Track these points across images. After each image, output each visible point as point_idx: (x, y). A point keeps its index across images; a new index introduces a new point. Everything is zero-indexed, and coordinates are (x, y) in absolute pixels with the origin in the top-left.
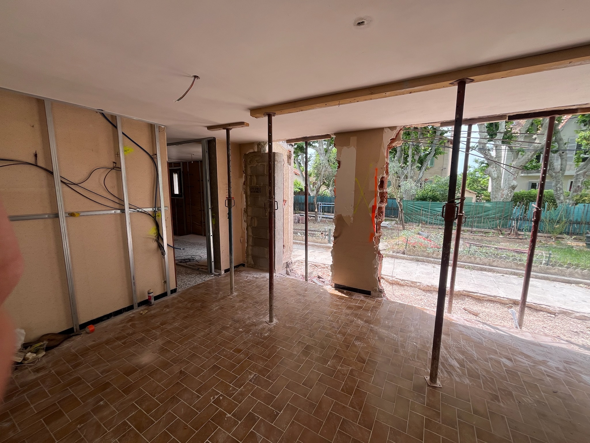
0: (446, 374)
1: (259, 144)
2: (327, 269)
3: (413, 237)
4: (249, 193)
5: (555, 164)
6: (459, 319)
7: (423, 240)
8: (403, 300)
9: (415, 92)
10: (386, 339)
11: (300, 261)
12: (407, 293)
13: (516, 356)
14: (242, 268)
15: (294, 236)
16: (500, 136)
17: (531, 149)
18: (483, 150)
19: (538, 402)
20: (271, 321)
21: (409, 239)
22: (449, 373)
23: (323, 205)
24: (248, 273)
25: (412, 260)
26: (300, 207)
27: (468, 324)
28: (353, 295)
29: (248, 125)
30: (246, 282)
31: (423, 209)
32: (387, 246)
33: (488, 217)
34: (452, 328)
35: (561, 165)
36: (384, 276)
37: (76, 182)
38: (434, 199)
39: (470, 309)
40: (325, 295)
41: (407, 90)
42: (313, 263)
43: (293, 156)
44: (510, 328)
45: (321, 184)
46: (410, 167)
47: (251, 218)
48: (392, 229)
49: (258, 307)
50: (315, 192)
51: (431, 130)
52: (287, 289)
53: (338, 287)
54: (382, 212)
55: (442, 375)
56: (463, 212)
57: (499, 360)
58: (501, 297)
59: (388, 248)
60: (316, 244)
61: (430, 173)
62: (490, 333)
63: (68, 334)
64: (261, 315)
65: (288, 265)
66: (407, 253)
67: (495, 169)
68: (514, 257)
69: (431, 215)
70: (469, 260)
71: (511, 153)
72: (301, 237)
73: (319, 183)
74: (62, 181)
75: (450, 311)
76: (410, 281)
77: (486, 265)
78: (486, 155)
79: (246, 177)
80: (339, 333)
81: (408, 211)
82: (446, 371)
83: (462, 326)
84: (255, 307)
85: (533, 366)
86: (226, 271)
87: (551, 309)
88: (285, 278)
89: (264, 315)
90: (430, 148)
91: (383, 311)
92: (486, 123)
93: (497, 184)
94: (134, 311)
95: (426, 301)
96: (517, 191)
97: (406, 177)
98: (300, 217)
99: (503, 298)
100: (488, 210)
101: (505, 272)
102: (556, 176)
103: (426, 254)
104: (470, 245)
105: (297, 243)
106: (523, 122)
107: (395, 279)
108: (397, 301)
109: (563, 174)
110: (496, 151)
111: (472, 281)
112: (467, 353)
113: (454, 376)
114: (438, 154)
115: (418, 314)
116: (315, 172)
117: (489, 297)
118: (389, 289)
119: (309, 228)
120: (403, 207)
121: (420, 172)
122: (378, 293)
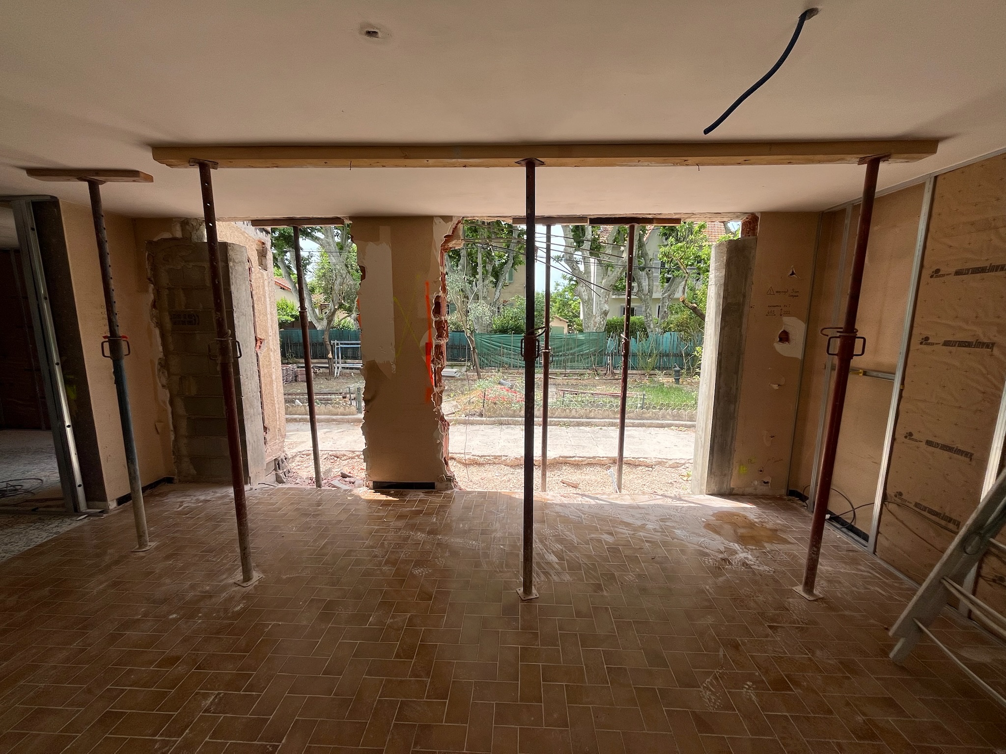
0: (543, 578)
1: (185, 222)
2: (358, 460)
3: (492, 388)
4: (168, 325)
5: (644, 284)
6: (555, 497)
7: (506, 393)
8: (485, 487)
9: (471, 166)
10: (461, 552)
11: (303, 453)
12: (490, 475)
13: (616, 527)
14: (165, 488)
15: (287, 408)
16: (587, 245)
17: (619, 264)
18: (570, 261)
19: (639, 576)
20: (247, 577)
21: (486, 393)
22: (546, 574)
23: (342, 346)
24: (185, 495)
25: (493, 423)
26: (296, 352)
27: (566, 501)
28: (406, 495)
29: (149, 178)
30: (180, 513)
31: (503, 345)
32: (456, 406)
33: (582, 353)
34: (547, 511)
35: (649, 285)
36: (455, 455)
38: (517, 331)
39: (568, 481)
40: (358, 504)
41: (460, 160)
42: (331, 453)
43: (271, 252)
44: (609, 495)
45: (336, 307)
46: (481, 280)
47: (180, 379)
48: (462, 380)
49: (214, 559)
50: (325, 322)
51: (505, 228)
52: (279, 509)
53: (378, 487)
54: (442, 353)
55: (538, 580)
56: (550, 348)
57: (600, 537)
58: (600, 457)
59: (458, 410)
60: (334, 417)
61: (509, 292)
62: (590, 506)
64: (223, 574)
65: (278, 464)
66: (485, 414)
67: (584, 288)
68: (611, 403)
69: (515, 355)
70: (563, 415)
71: (601, 268)
72: (303, 408)
73: (331, 304)
75: (544, 489)
76: (492, 456)
77: (583, 419)
78: (575, 269)
79: (158, 290)
80: (386, 563)
81: (484, 349)
82: (543, 573)
83: (559, 505)
84: (208, 561)
85: (633, 535)
86: (121, 501)
87: (648, 461)
88: (273, 489)
89: (231, 571)
90: (507, 255)
91: (456, 509)
92: (571, 226)
93: (589, 308)
95: (515, 481)
96: (609, 317)
97: (477, 297)
98: (299, 369)
99: (603, 457)
100: (580, 343)
101: (603, 424)
102: (646, 298)
103: (511, 412)
104: (564, 393)
105: (295, 420)
106: (610, 227)
107: (472, 457)
108: (476, 490)
109: (651, 296)
110: (584, 264)
111: (569, 442)
112: (566, 540)
113: (553, 576)
114: (517, 264)
115: (504, 502)
116: (321, 284)
117: (588, 460)
118: (463, 474)
119: (315, 388)
120: (476, 344)
121: (496, 290)
122: (446, 483)
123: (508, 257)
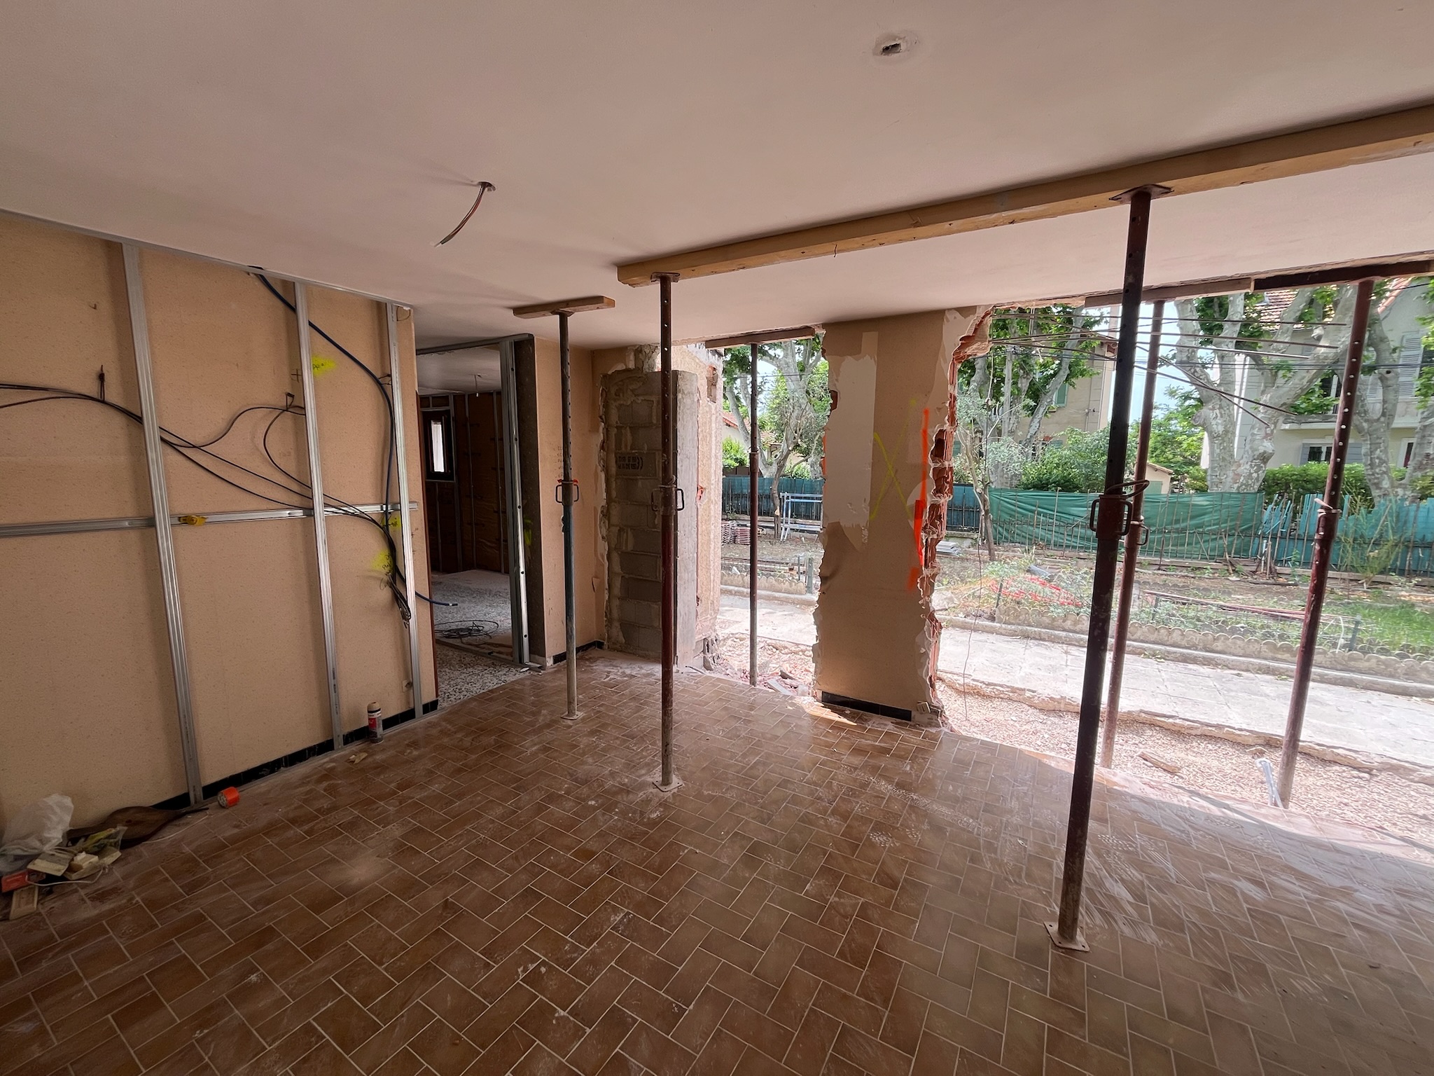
0: (1098, 919)
1: (640, 351)
2: (803, 657)
3: (1015, 578)
4: (613, 469)
5: (1370, 400)
6: (1129, 781)
7: (1040, 587)
8: (991, 734)
9: (1023, 220)
10: (949, 829)
11: (737, 636)
12: (1000, 717)
13: (1274, 875)
14: (595, 652)
15: (723, 575)
16: (1230, 331)
17: (1309, 361)
18: (1189, 364)
19: (1332, 992)
20: (666, 781)
21: (1004, 584)
22: (1106, 915)
23: (793, 500)
24: (611, 665)
25: (1013, 634)
26: (738, 505)
27: (1152, 794)
28: (866, 721)
29: (611, 303)
30: (606, 685)
31: (1039, 509)
32: (951, 600)
33: (1201, 530)
34: (1113, 804)
35: (1385, 401)
36: (945, 674)
37: (197, 441)
38: (1066, 487)
39: (1156, 758)
40: (800, 718)
41: (1004, 214)
42: (769, 641)
43: (722, 380)
44: (1258, 806)
45: (790, 448)
46: (1007, 406)
47: (619, 530)
48: (962, 559)
49: (635, 748)
50: (774, 468)
51: (1059, 316)
52: (706, 703)
53: (830, 700)
54: (939, 518)
55: (1088, 921)
56: (1142, 518)
57: (1232, 884)
58: (1234, 728)
59: (953, 605)
60: (777, 594)
61: (1057, 423)
62: (1209, 818)
63: (176, 808)
64: (642, 768)
65: (708, 645)
66: (999, 618)
67: (1217, 411)
69: (1059, 526)
70: (1152, 637)
71: (1258, 373)
72: (740, 578)
73: (784, 445)
74: (162, 439)
75: (1107, 762)
76: (1008, 687)
77: (1196, 650)
78: (1197, 377)
79: (607, 429)
80: (833, 813)
81: (1003, 514)
82: (1100, 911)
83: (1139, 799)
84: (628, 747)
85: (1317, 900)
86: (558, 659)
87: (1360, 758)
88: (701, 676)
89: (650, 767)
90: (1057, 362)
91: (943, 757)
92: (1197, 299)
93: (1224, 448)
94: (334, 755)
95: (1046, 736)
96: (1272, 466)
97: (998, 432)
98: (739, 528)
99: (1241, 730)
100: (1200, 512)
101: (1243, 667)
102: (1371, 429)
103: (1046, 620)
104: (1157, 600)
105: (730, 592)
106: (1287, 295)
107: (972, 682)
108: (975, 736)
109: (1388, 424)
110: (1221, 368)
111: (1162, 687)
112: (1152, 867)
113: (1120, 923)
114: (1076, 376)
115: (1027, 768)
116: (774, 418)
117: (1205, 728)
118: (955, 706)
119: (759, 555)
120: (991, 505)
121: (1032, 420)
122: (930, 716)
123: (1060, 364)
